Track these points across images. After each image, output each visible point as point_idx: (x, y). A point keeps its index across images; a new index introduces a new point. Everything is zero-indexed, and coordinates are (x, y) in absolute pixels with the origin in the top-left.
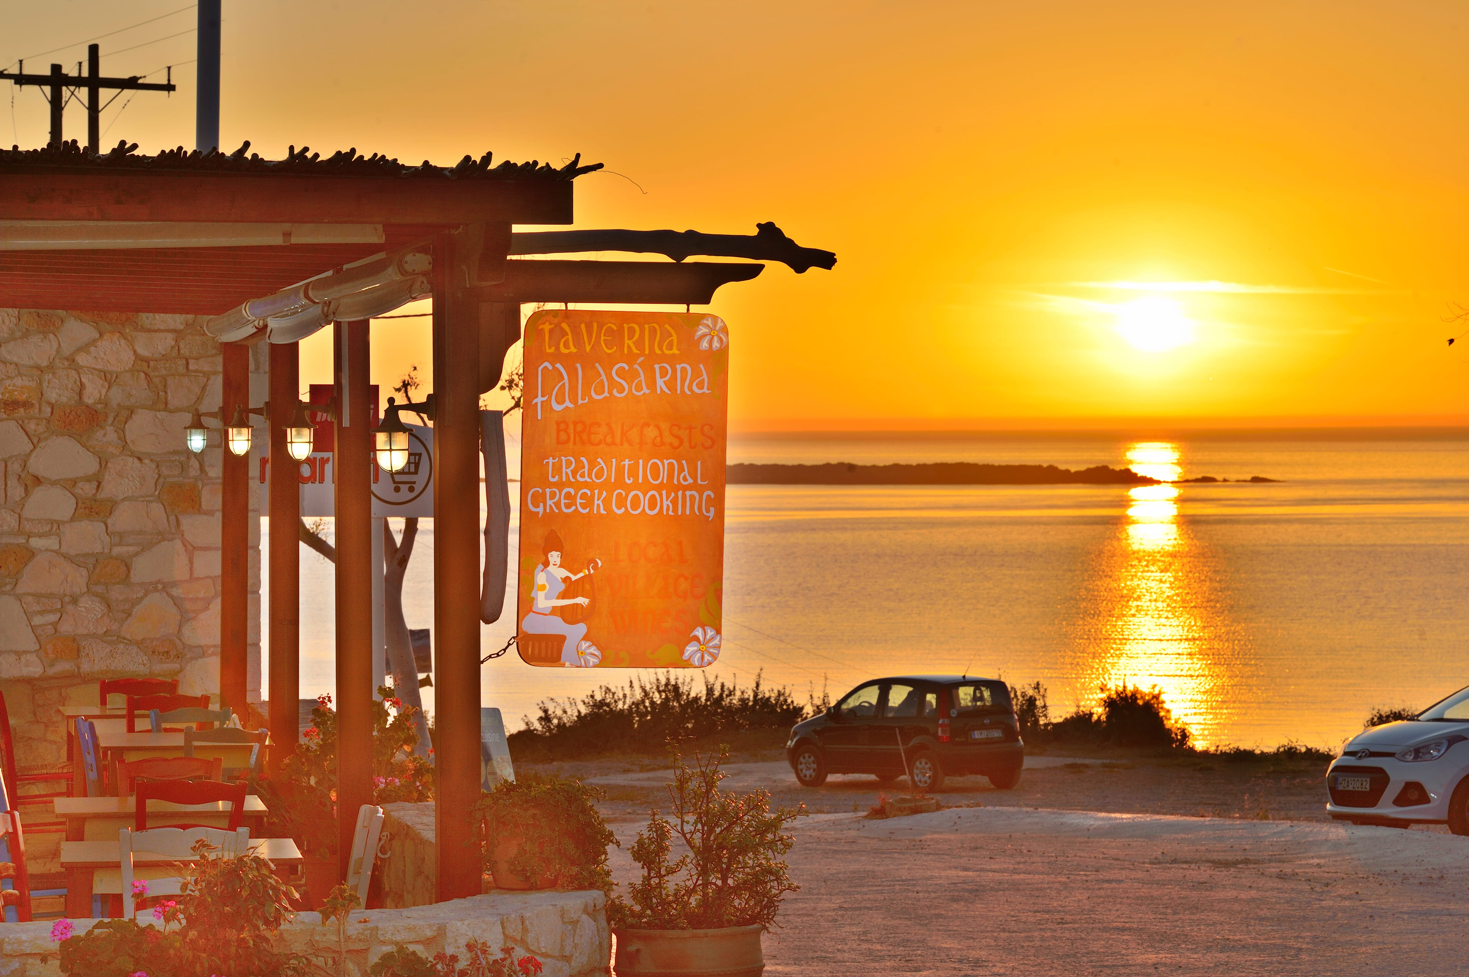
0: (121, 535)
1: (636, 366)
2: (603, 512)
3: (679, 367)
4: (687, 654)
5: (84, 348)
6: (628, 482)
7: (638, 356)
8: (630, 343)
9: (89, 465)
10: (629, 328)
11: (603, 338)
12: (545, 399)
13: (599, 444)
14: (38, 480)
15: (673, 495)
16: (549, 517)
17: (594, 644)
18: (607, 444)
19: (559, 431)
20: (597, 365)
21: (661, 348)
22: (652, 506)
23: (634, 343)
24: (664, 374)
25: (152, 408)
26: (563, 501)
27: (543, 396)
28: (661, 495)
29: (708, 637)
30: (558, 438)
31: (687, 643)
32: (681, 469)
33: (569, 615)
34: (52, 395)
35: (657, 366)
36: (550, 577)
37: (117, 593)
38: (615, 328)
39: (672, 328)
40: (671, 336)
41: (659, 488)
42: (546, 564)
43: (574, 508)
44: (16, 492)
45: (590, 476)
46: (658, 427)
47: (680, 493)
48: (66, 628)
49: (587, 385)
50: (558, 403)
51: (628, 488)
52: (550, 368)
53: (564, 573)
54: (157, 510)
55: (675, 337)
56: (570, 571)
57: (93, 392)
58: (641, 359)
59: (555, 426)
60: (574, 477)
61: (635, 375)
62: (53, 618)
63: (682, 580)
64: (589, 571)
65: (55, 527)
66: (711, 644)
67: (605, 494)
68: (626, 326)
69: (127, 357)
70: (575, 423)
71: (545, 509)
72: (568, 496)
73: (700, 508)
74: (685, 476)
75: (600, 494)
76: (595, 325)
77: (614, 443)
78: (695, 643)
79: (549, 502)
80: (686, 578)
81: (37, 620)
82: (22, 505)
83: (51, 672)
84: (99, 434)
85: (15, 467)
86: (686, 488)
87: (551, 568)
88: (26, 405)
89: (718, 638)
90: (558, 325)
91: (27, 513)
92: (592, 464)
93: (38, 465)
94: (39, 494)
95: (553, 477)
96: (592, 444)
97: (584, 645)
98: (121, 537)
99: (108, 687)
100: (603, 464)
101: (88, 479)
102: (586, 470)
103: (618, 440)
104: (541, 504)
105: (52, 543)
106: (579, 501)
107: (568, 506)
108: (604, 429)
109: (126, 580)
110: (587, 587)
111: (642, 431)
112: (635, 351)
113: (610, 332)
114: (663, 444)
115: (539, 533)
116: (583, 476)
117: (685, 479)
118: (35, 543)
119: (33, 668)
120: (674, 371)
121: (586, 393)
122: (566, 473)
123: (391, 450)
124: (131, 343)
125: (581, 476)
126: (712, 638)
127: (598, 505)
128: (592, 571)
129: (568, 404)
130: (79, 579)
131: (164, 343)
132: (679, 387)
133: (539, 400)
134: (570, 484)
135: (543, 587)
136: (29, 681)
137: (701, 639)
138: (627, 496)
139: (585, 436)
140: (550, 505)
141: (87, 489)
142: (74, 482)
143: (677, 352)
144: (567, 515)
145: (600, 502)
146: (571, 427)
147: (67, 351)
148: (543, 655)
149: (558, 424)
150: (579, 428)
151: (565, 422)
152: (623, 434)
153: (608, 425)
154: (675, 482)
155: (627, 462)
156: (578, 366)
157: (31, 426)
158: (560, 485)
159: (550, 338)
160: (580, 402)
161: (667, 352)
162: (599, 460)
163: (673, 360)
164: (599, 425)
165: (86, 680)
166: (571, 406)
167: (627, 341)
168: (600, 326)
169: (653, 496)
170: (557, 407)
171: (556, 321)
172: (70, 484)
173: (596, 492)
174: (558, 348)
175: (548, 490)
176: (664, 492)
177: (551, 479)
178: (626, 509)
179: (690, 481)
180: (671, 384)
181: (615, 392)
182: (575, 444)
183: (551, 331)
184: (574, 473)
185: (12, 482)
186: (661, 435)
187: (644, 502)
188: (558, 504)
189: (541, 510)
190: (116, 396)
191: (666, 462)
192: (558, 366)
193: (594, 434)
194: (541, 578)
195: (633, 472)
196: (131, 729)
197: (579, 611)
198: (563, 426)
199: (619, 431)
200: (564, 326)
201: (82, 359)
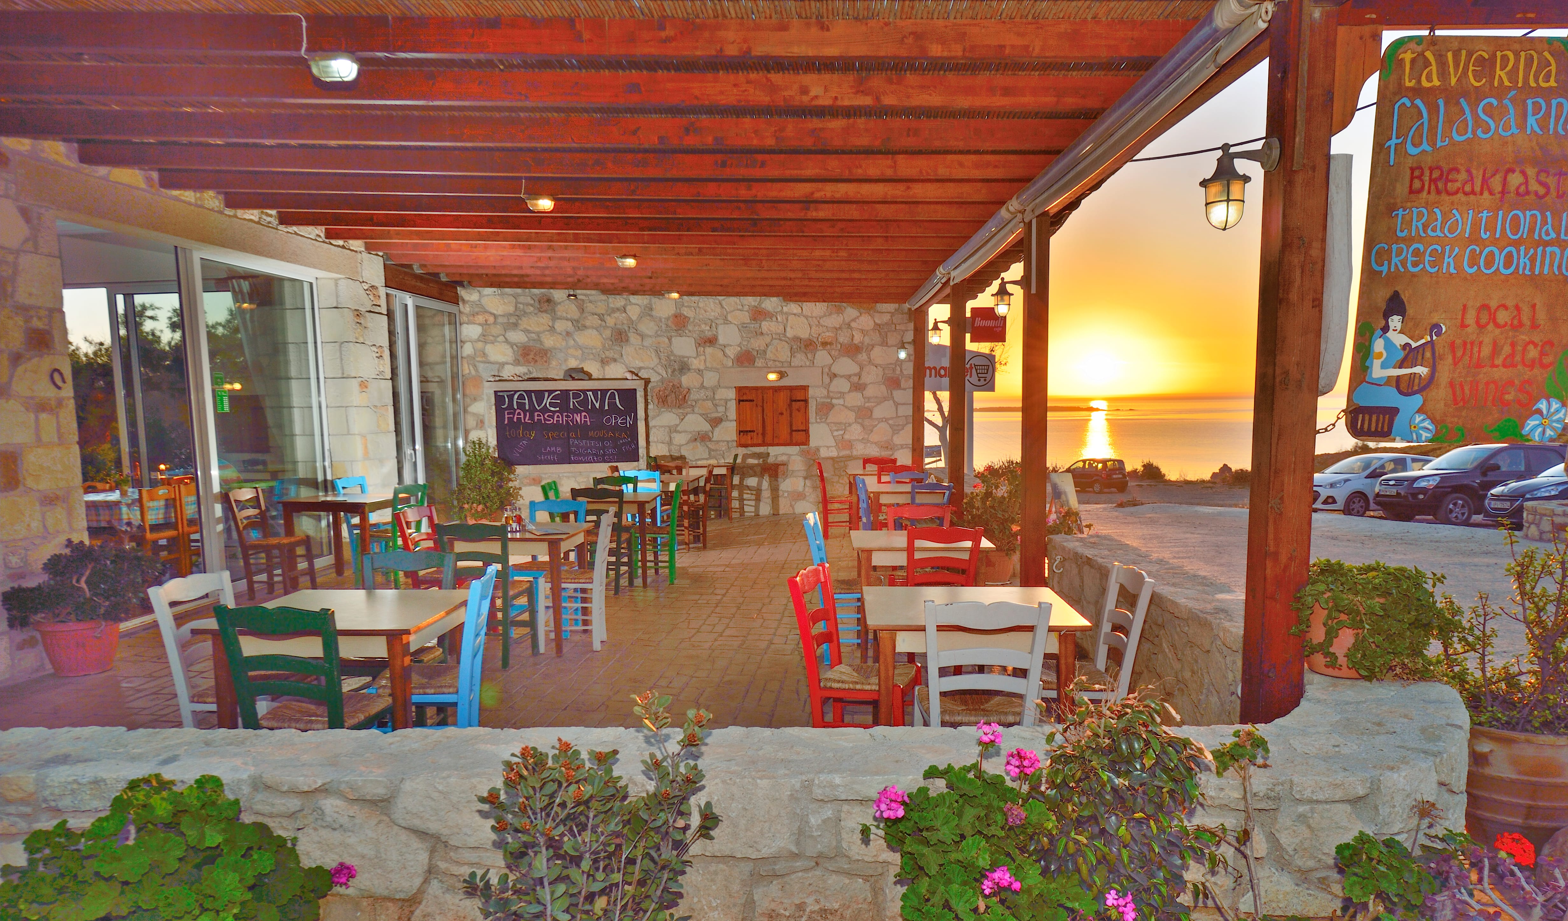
0: (869, 398)
1: (1506, 102)
2: (1452, 271)
3: (1554, 102)
4: (1527, 429)
5: (854, 320)
6: (1484, 236)
7: (1510, 89)
8: (1503, 74)
9: (855, 369)
10: (1502, 56)
11: (1471, 68)
12: (1400, 141)
13: (1456, 193)
14: (835, 375)
15: (1532, 251)
16: (1393, 277)
17: (1429, 418)
18: (1466, 194)
19: (1412, 178)
20: (1462, 100)
21: (1536, 80)
22: (1507, 265)
23: (1507, 74)
24: (1537, 109)
25: (881, 345)
26: (1410, 259)
27: (1397, 138)
28: (1518, 252)
29: (1552, 410)
30: (1411, 186)
31: (1528, 417)
32: (1544, 222)
33: (1405, 387)
34: (841, 340)
35: (1529, 102)
36: (1389, 344)
37: (867, 422)
38: (1487, 57)
39: (1552, 55)
40: (1550, 65)
41: (1516, 244)
42: (1386, 329)
43: (1421, 266)
44: (827, 380)
45: (1442, 231)
46: (1523, 173)
47: (1540, 249)
48: (846, 437)
49: (1450, 122)
50: (1414, 145)
51: (1483, 244)
52: (1408, 104)
53: (1403, 339)
54: (883, 388)
55: (1553, 68)
56: (1411, 338)
57: (858, 338)
58: (1513, 93)
59: (1408, 172)
60: (1425, 231)
61: (1504, 111)
62: (841, 432)
63: (1531, 347)
64: (1431, 337)
65: (842, 395)
66: (1555, 418)
67: (1457, 250)
68: (1499, 54)
69: (871, 324)
70: (1431, 169)
71: (1389, 268)
72: (1416, 253)
73: (1560, 267)
74: (1547, 230)
75: (1452, 250)
76: (1464, 52)
77: (1473, 192)
78: (1537, 416)
79: (1395, 260)
80: (1536, 345)
81: (836, 433)
82: (829, 385)
83: (841, 454)
84: (860, 356)
85: (826, 370)
86: (1547, 244)
87: (1390, 334)
88: (831, 344)
89: (1563, 411)
90: (1422, 54)
91: (831, 389)
92: (1446, 216)
93: (835, 369)
94: (835, 381)
95: (1402, 231)
96: (1449, 193)
97: (1418, 418)
98: (868, 399)
99: (867, 461)
100: (1458, 216)
101: (855, 375)
102: (1439, 223)
103: (1477, 189)
104: (1386, 263)
105: (841, 401)
106: (1427, 258)
107: (1415, 265)
108: (1463, 176)
109: (871, 417)
110: (1428, 354)
111: (1505, 179)
112: (1507, 83)
113: (1481, 61)
114: (1528, 193)
115: (1382, 295)
116: (1434, 230)
117: (1548, 234)
118: (834, 401)
119: (834, 453)
120: (1549, 106)
121: (1447, 134)
122: (1417, 227)
123: (1228, 200)
124: (873, 317)
125: (1433, 231)
126: (1557, 411)
127: (1449, 263)
128: (1434, 338)
129: (1425, 146)
130: (852, 416)
131: (886, 318)
132: (1552, 127)
133: (1394, 141)
134: (1420, 239)
135: (1380, 355)
136: (832, 458)
137: (1545, 412)
138: (1481, 253)
139: (1440, 185)
140: (1396, 265)
141: (856, 379)
142: (850, 376)
143: (1555, 85)
144: (1414, 275)
145: (1451, 260)
146: (1427, 173)
147: (847, 320)
148: (1373, 429)
149: (1412, 170)
150: (1436, 174)
151: (1420, 168)
152: (1485, 181)
153: (1468, 171)
154: (1536, 237)
155: (1485, 214)
156: (1441, 102)
157: (833, 353)
158: (1409, 240)
159: (1411, 69)
160: (1439, 144)
161: (1543, 85)
162: (1454, 211)
163: (1548, 94)
164: (1457, 170)
165: (856, 458)
166: (1429, 149)
167: (1498, 72)
168: (1470, 54)
169: (1510, 253)
170: (1412, 150)
171: (1419, 49)
172: (849, 377)
173: (1448, 248)
174: (1419, 81)
175: (1394, 247)
176: (1522, 248)
177: (1399, 234)
178: (1479, 267)
179: (1553, 235)
180: (1543, 124)
181: (1479, 132)
182: (1429, 192)
183: (1413, 61)
184: (1425, 227)
185: (825, 376)
186: (1526, 183)
187: (1500, 260)
188: (1404, 263)
189: (1385, 269)
190: (867, 340)
191: (1528, 213)
192: (1418, 102)
193: (1451, 181)
194: (1379, 345)
195: (1491, 227)
196: (879, 482)
197: (1417, 381)
198: (1417, 173)
199: (1480, 177)
200: (1429, 54)
201: (853, 325)
